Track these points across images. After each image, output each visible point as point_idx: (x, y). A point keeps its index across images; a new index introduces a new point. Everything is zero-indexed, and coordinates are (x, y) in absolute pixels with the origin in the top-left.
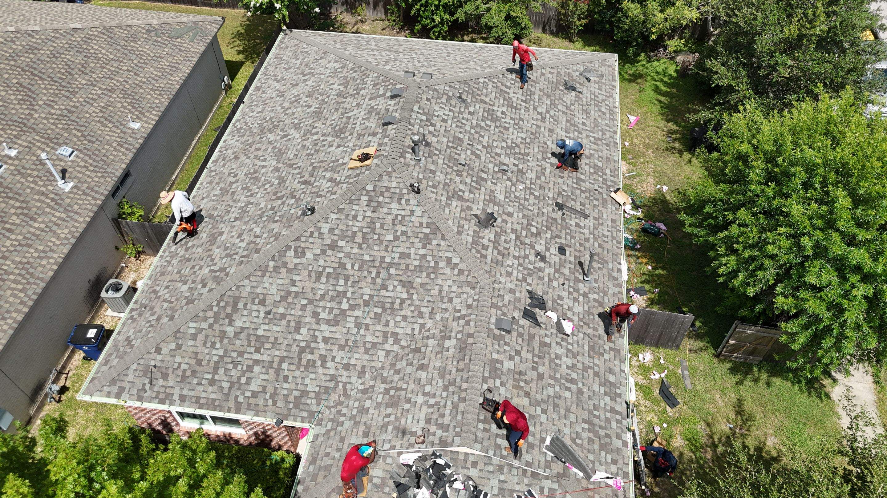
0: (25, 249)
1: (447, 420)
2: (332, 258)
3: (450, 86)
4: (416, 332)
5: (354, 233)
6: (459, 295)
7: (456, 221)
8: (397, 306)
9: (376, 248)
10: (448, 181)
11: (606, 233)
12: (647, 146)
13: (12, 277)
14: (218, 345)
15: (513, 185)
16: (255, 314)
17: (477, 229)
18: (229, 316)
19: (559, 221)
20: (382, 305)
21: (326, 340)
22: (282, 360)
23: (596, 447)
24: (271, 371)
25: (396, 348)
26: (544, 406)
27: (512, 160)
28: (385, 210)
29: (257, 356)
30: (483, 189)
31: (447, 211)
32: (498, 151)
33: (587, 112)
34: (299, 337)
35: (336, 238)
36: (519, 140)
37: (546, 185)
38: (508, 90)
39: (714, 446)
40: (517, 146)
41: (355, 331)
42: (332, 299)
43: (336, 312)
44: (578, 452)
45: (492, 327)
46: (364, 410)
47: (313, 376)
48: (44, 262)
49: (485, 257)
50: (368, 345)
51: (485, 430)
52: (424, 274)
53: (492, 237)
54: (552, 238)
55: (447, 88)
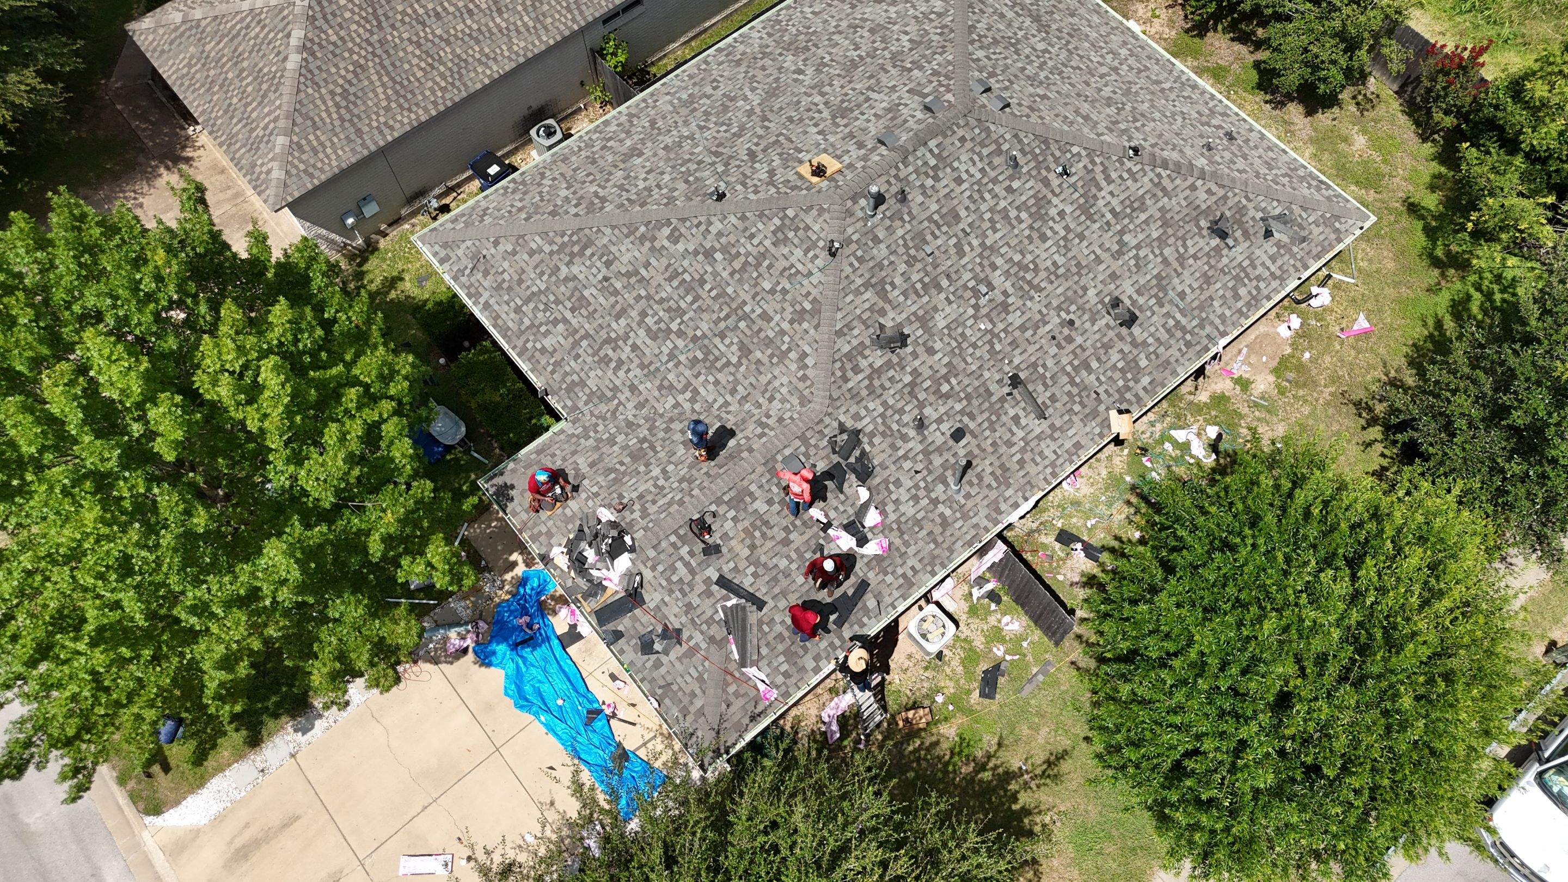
0: (472, 43)
1: (652, 509)
2: (698, 266)
3: (1016, 136)
4: (716, 406)
5: (738, 254)
6: (784, 401)
7: (849, 318)
8: (719, 365)
9: (746, 287)
10: (886, 263)
11: (1047, 452)
12: (1334, 379)
13: (442, 68)
14: (545, 278)
15: (975, 317)
16: (594, 270)
17: (868, 342)
18: (572, 255)
19: (994, 399)
20: (707, 353)
21: (635, 347)
22: (587, 336)
23: (781, 648)
24: (571, 340)
25: (687, 406)
26: (761, 571)
27: (1008, 284)
28: (785, 251)
29: (568, 315)
30: (926, 299)
31: (849, 299)
32: (999, 261)
33: (1207, 280)
34: (614, 325)
35: (718, 246)
36: (1049, 263)
37: (1024, 345)
38: (1103, 183)
39: (982, 767)
40: (1036, 270)
41: (665, 359)
42: (669, 310)
43: (662, 326)
44: (753, 636)
45: (779, 458)
46: (612, 442)
47: (600, 373)
48: (480, 70)
49: (846, 379)
50: (666, 383)
51: (673, 545)
52: (769, 351)
53: (878, 363)
54: (962, 412)
55: (1008, 136)
